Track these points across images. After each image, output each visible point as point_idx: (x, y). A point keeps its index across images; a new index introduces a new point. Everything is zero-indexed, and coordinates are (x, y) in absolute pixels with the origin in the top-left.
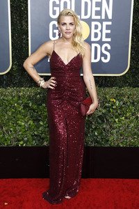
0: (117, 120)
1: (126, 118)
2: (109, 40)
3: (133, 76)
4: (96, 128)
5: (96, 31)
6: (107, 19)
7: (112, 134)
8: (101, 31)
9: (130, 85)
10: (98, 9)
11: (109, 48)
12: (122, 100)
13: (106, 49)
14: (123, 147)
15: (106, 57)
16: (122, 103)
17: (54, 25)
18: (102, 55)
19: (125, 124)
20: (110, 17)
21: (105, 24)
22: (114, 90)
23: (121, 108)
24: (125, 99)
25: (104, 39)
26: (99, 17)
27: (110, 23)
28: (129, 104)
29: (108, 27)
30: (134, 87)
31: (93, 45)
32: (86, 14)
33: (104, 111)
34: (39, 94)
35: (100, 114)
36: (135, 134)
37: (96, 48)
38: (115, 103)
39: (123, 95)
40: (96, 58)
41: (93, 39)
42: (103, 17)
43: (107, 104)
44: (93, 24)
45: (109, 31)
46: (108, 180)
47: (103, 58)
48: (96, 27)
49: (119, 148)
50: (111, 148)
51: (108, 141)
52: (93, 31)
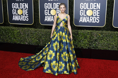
0: (101, 41)
1: (104, 41)
2: (99, 16)
3: (107, 27)
4: (94, 44)
5: (95, 13)
6: (98, 9)
7: (99, 45)
8: (96, 13)
9: (106, 30)
10: (96, 6)
11: (99, 18)
12: (103, 35)
13: (98, 18)
14: (103, 50)
15: (98, 21)
16: (103, 36)
17: (82, 11)
18: (97, 20)
19: (103, 42)
20: (99, 9)
21: (98, 11)
22: (100, 31)
23: (102, 37)
24: (104, 35)
25: (97, 15)
26: (96, 9)
27: (99, 11)
28: (105, 36)
29: (99, 12)
30: (107, 31)
31: (94, 17)
32: (92, 8)
33: (97, 38)
34: (76, 32)
35: (95, 39)
36: (107, 46)
37: (95, 18)
38: (100, 36)
39: (103, 33)
40: (94, 21)
41: (94, 15)
42: (97, 9)
43: (98, 36)
44: (94, 11)
45: (99, 13)
46: (97, 60)
47: (97, 21)
48: (95, 12)
49: (101, 50)
50: (99, 50)
51: (98, 47)
52: (94, 13)
